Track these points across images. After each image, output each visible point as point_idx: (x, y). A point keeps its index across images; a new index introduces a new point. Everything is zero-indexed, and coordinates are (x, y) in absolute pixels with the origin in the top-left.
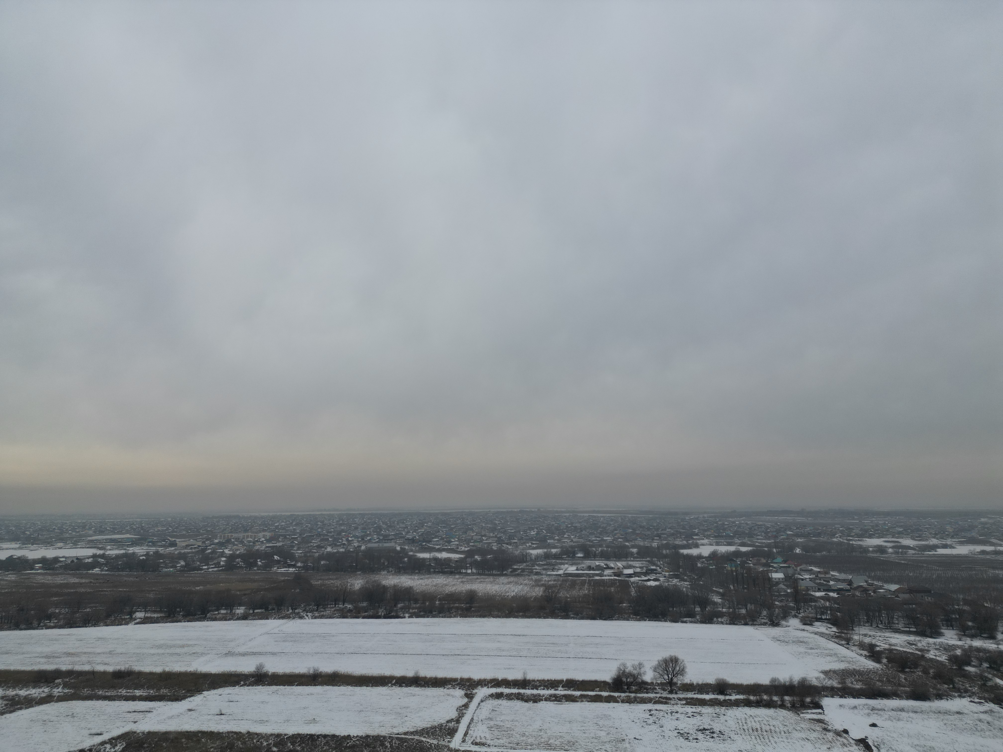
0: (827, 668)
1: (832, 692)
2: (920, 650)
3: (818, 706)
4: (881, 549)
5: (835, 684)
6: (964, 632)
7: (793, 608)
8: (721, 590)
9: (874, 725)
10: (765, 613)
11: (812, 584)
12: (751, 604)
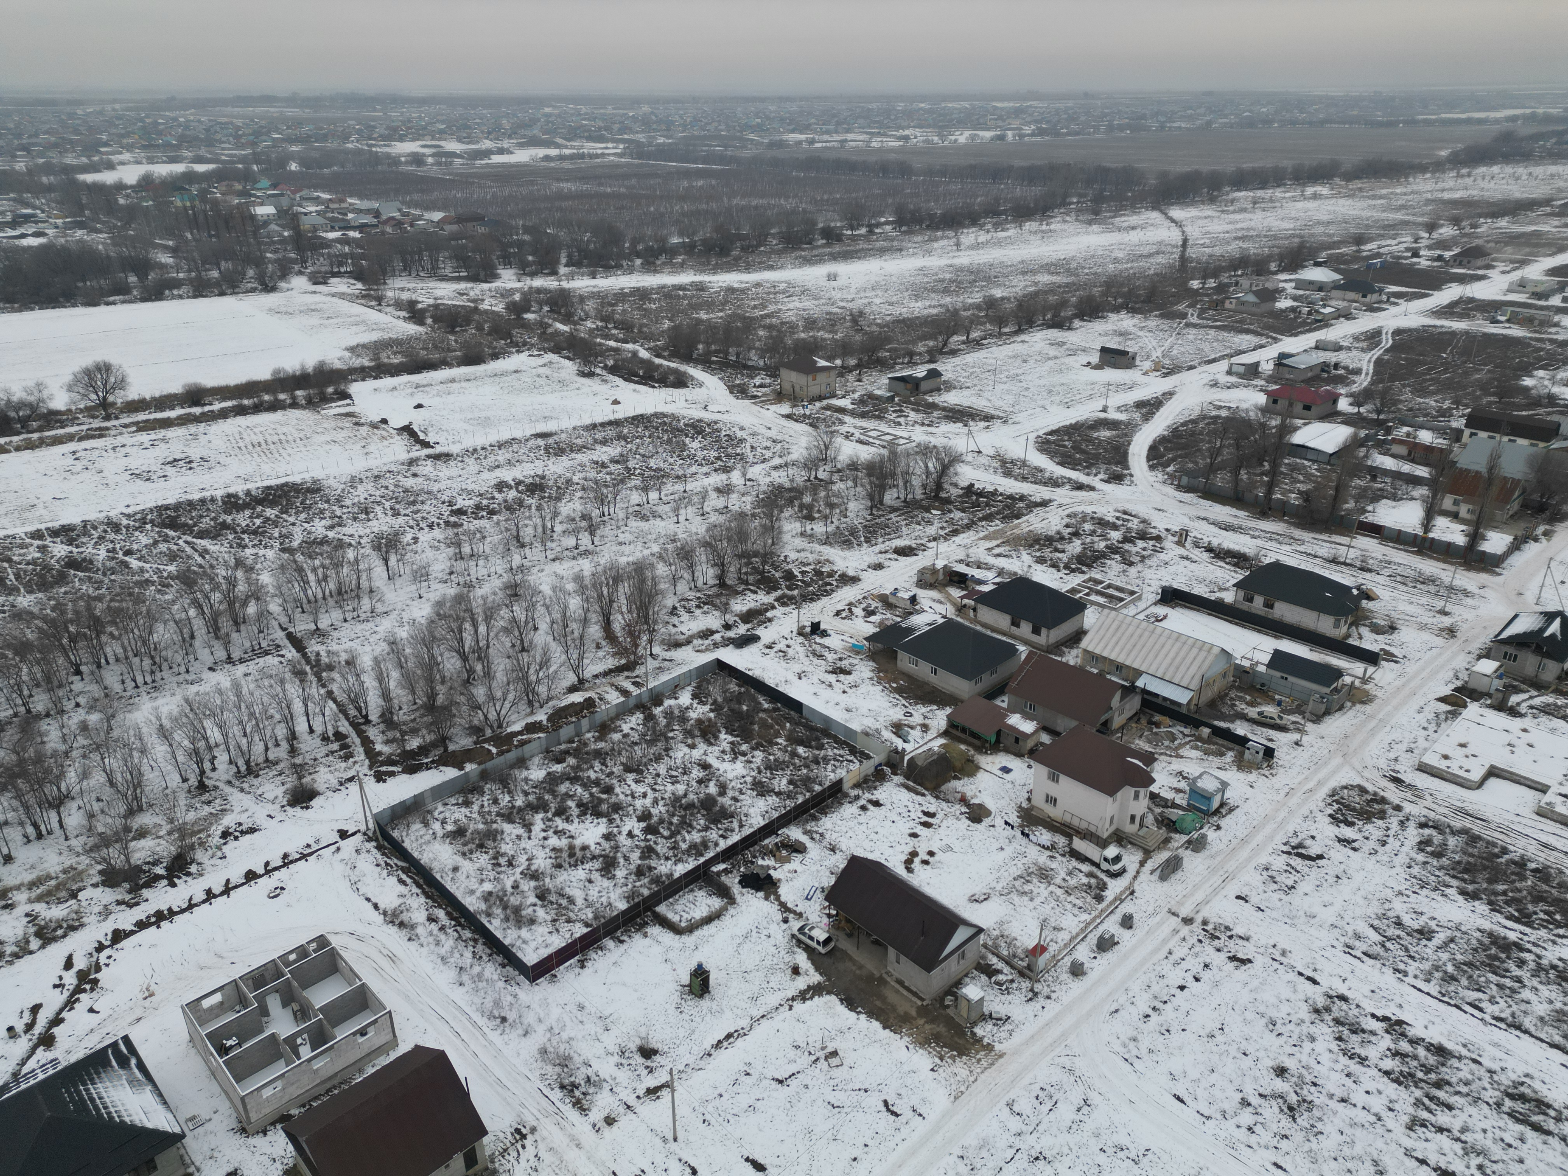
0: (353, 342)
1: (363, 373)
2: (473, 301)
3: (345, 396)
4: (417, 159)
5: (366, 362)
6: (525, 270)
7: (295, 261)
8: (171, 243)
9: (419, 406)
10: (251, 273)
11: (320, 220)
12: (226, 260)
